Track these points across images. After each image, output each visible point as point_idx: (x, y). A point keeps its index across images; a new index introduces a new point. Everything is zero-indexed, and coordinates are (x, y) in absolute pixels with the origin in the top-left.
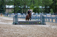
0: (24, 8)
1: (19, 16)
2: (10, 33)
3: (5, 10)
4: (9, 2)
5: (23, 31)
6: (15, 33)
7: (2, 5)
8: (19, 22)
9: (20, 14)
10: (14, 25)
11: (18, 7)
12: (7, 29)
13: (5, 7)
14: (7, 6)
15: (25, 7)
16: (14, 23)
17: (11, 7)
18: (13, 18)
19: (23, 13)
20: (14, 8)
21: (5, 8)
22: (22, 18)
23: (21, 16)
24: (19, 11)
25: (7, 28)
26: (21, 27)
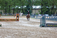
0: (52, 8)
1: (47, 18)
2: (37, 36)
3: (32, 11)
4: (36, 2)
5: (52, 34)
6: (43, 36)
7: (28, 5)
8: (47, 25)
9: (47, 15)
10: (41, 28)
11: (46, 7)
12: (34, 32)
13: (32, 7)
14: (34, 7)
15: (54, 7)
16: (41, 25)
17: (38, 7)
18: (40, 20)
19: (51, 14)
20: (42, 9)
21: (32, 9)
22: (50, 19)
23: (49, 18)
24: (47, 12)
25: (33, 30)
26: (50, 30)
